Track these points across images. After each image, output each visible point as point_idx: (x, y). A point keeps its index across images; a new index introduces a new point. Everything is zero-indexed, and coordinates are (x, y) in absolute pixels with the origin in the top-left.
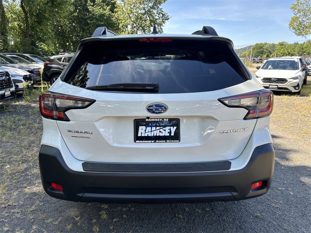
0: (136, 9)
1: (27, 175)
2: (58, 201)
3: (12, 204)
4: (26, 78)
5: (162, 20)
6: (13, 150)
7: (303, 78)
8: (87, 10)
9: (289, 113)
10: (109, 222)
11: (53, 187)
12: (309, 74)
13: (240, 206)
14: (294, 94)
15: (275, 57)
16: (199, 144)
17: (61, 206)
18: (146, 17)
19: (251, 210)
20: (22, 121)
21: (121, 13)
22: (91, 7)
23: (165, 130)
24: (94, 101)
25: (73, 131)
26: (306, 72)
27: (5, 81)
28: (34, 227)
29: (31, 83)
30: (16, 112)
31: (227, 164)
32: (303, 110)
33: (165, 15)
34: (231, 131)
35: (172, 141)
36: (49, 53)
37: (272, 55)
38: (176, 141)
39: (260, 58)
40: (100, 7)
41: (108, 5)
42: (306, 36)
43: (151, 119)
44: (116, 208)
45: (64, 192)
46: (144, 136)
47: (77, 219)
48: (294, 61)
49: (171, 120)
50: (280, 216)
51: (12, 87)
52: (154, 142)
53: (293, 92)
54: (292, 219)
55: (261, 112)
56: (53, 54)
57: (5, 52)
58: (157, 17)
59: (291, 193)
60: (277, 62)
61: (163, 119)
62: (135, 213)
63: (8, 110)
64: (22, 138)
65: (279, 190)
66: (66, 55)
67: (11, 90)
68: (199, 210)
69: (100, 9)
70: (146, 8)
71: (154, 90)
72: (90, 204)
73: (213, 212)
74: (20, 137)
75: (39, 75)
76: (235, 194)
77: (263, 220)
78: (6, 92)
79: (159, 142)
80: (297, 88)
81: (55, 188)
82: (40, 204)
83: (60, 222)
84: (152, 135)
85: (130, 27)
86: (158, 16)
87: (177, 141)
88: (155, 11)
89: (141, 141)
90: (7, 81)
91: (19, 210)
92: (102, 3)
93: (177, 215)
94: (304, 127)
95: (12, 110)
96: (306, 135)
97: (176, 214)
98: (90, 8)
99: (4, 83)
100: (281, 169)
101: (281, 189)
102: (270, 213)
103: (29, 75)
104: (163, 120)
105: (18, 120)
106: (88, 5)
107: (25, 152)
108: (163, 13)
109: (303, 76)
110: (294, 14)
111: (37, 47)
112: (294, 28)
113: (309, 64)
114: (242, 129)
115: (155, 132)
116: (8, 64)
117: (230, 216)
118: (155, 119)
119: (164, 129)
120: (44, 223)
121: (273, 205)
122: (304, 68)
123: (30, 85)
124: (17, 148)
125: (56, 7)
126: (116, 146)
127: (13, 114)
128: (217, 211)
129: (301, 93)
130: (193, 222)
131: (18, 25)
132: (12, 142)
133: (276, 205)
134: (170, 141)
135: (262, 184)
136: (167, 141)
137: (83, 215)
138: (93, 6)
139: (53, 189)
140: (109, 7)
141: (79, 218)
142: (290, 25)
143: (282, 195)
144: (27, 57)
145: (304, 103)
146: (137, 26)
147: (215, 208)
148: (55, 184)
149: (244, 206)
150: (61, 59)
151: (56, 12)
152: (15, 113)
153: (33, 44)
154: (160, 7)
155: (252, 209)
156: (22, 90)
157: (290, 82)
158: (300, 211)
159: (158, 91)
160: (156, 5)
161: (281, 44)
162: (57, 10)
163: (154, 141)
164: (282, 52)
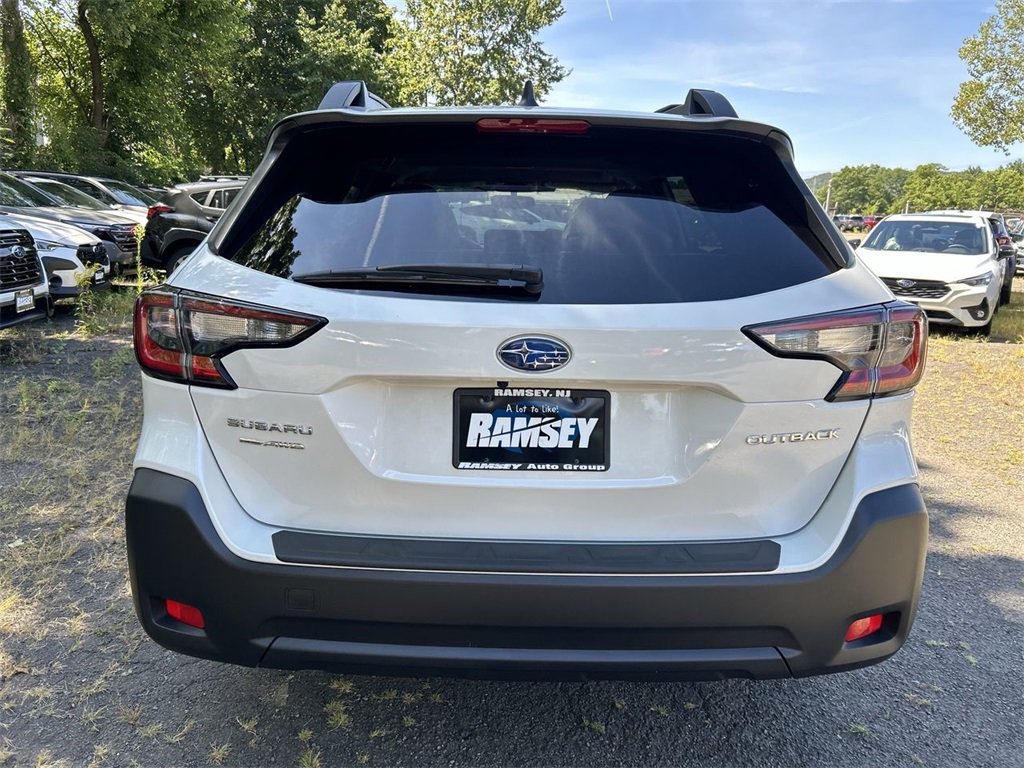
0: (456, 43)
1: (79, 574)
2: (182, 665)
3: (26, 671)
4: (86, 254)
5: (540, 81)
6: (36, 488)
7: (1002, 281)
8: (296, 41)
9: (955, 394)
10: (354, 740)
11: (170, 611)
12: (1018, 271)
13: (798, 697)
14: (971, 332)
15: (904, 212)
16: (675, 481)
17: (193, 682)
18: (488, 70)
19: (838, 711)
20: (70, 395)
21: (407, 53)
22: (308, 30)
23: (558, 429)
24: (323, 322)
25: (247, 424)
26: (1010, 264)
27: (16, 261)
28: (101, 750)
29: (103, 270)
30: (51, 366)
31: (765, 551)
32: (1001, 385)
33: (549, 65)
34: (784, 439)
35: (581, 467)
36: (164, 177)
37: (893, 208)
38: (594, 467)
39: (857, 215)
40: (337, 33)
41: (363, 27)
42: (1007, 147)
43: (512, 389)
44: (378, 693)
45: (206, 632)
46: (487, 446)
47: (246, 727)
48: (972, 226)
49: (578, 395)
50: (935, 734)
51: (40, 280)
52: (519, 469)
53: (966, 325)
54: (977, 747)
55: (885, 377)
56: (178, 181)
57: (20, 168)
58: (522, 71)
59: (971, 659)
60: (914, 227)
61: (553, 391)
62: (445, 711)
63: (23, 357)
64: (69, 449)
65: (929, 646)
66: (223, 185)
67: (36, 293)
68: (660, 709)
69: (337, 38)
70: (487, 41)
71: (525, 291)
72: (291, 677)
73: (708, 716)
74: (60, 445)
75: (132, 245)
76: (791, 654)
77: (879, 747)
78: (18, 299)
79: (537, 470)
80: (981, 314)
81: (179, 617)
82: (122, 672)
83: (189, 736)
84: (515, 444)
85: (435, 102)
86: (527, 69)
87: (599, 468)
88: (517, 52)
89: (477, 465)
90: (23, 261)
91: (51, 690)
92: (345, 21)
93: (586, 723)
94: (1006, 441)
95: (36, 357)
96: (1013, 467)
97: (584, 718)
98: (306, 35)
99: (15, 267)
100: (934, 576)
101: (935, 643)
102: (900, 723)
103: (99, 244)
104: (554, 395)
105: (57, 392)
106: (300, 24)
107: (78, 496)
108: (543, 58)
109: (1001, 275)
110: (973, 75)
111: (127, 155)
112: (970, 121)
113: (1016, 238)
114: (819, 434)
115: (525, 435)
116: (28, 206)
117: (766, 731)
118: (525, 389)
119: (555, 424)
120: (136, 736)
121: (911, 696)
122: (1004, 249)
123: (99, 276)
124: (51, 483)
125: (193, 27)
126: (390, 477)
127: (40, 372)
128: (720, 713)
129: (992, 329)
130: (643, 747)
131: (68, 82)
132: (35, 463)
133: (921, 696)
134: (575, 467)
135: (882, 625)
136: (565, 467)
137: (268, 714)
138: (314, 27)
139: (170, 619)
140: (367, 35)
141: (254, 723)
142: (957, 108)
143: (940, 666)
144: (94, 188)
145: (1003, 363)
146: (455, 96)
147: (716, 704)
148: (178, 604)
149: (813, 697)
150: (206, 197)
151: (194, 44)
152: (48, 369)
153: (114, 145)
154: (535, 39)
155: (839, 708)
156: (73, 293)
157: (956, 292)
158: (1001, 719)
159: (539, 294)
160: (522, 33)
161: (927, 173)
162: (195, 36)
163: (520, 465)
164: (928, 195)
